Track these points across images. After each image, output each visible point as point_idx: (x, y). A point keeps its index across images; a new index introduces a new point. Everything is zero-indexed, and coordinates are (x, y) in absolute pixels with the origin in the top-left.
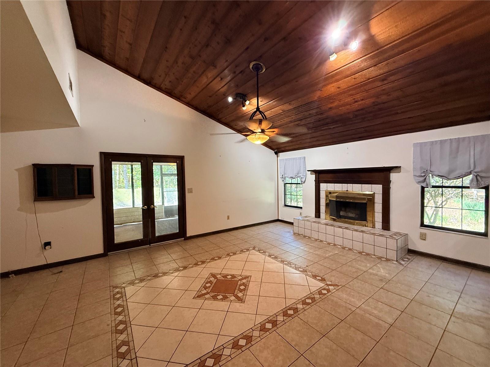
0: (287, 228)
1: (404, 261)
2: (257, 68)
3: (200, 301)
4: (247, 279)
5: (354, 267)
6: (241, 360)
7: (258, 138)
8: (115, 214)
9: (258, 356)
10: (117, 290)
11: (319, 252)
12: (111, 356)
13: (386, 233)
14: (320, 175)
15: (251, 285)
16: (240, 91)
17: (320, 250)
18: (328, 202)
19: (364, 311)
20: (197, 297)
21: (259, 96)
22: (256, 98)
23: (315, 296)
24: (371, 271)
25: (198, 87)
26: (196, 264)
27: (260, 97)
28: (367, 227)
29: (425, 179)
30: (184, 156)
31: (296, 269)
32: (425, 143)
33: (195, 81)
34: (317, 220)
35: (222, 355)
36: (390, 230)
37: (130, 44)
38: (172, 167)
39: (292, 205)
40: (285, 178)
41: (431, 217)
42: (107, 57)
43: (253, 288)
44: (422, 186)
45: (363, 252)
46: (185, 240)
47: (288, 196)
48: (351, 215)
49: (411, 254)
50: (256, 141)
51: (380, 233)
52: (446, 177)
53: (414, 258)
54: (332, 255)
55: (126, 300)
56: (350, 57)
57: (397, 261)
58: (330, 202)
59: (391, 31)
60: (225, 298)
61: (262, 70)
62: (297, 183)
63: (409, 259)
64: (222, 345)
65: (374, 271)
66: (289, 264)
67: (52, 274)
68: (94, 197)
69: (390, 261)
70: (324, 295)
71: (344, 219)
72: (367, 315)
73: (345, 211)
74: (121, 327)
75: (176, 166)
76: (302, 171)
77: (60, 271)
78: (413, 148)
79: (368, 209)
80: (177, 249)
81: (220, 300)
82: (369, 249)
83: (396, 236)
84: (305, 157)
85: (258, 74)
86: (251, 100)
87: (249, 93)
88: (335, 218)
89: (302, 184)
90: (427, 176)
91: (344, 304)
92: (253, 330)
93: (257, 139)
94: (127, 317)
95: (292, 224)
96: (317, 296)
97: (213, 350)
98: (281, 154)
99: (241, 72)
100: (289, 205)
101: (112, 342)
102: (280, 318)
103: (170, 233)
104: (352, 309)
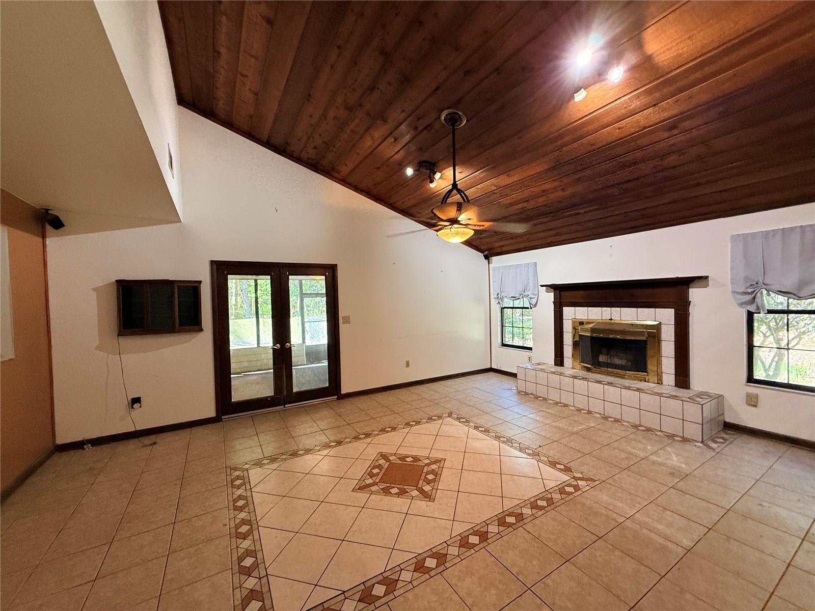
0: (507, 382)
1: (716, 442)
2: (453, 120)
3: (363, 496)
4: (438, 464)
5: (623, 451)
6: (428, 590)
7: (456, 232)
8: (233, 356)
9: (456, 585)
10: (237, 473)
11: (563, 424)
12: (231, 571)
13: (682, 393)
14: (562, 293)
15: (445, 473)
16: (426, 157)
17: (563, 420)
18: (578, 339)
19: (640, 525)
20: (359, 489)
21: (456, 164)
22: (452, 168)
23: (554, 496)
24: (653, 458)
25: (358, 154)
26: (356, 438)
27: (458, 165)
28: (648, 382)
29: (754, 298)
30: (336, 265)
31: (521, 450)
32: (754, 235)
33: (354, 145)
34: (559, 369)
35: (399, 581)
36: (689, 388)
37: (256, 94)
38: (318, 283)
39: (514, 344)
40: (502, 299)
41: (770, 367)
42: (222, 115)
43: (447, 479)
44: (749, 312)
45: (640, 426)
46: (338, 399)
47: (508, 330)
48: (617, 361)
49: (729, 432)
50: (453, 238)
51: (671, 394)
52: (794, 294)
53: (735, 439)
54: (585, 430)
55: (251, 489)
56: (609, 93)
57: (702, 442)
58: (582, 339)
59: (680, 46)
60: (402, 493)
61: (461, 122)
62: (522, 306)
63: (725, 440)
64: (399, 565)
65: (659, 457)
66: (509, 441)
67: (143, 447)
68: (202, 330)
69: (690, 442)
70: (570, 495)
71: (607, 369)
72: (645, 531)
73: (608, 354)
74: (244, 529)
75: (324, 281)
76: (531, 286)
77: (152, 442)
78: (730, 245)
79: (650, 352)
80: (325, 412)
81: (395, 496)
82: (651, 421)
83: (702, 398)
84: (536, 263)
85: (454, 130)
86: (444, 172)
87: (439, 161)
88: (589, 366)
89: (531, 308)
90: (757, 293)
91: (603, 511)
92: (448, 545)
93: (454, 235)
94: (251, 514)
95: (514, 375)
96: (557, 496)
97: (385, 571)
98: (494, 259)
99: (426, 128)
100: (510, 344)
101: (231, 550)
102: (493, 529)
103: (315, 387)
104: (618, 520)
